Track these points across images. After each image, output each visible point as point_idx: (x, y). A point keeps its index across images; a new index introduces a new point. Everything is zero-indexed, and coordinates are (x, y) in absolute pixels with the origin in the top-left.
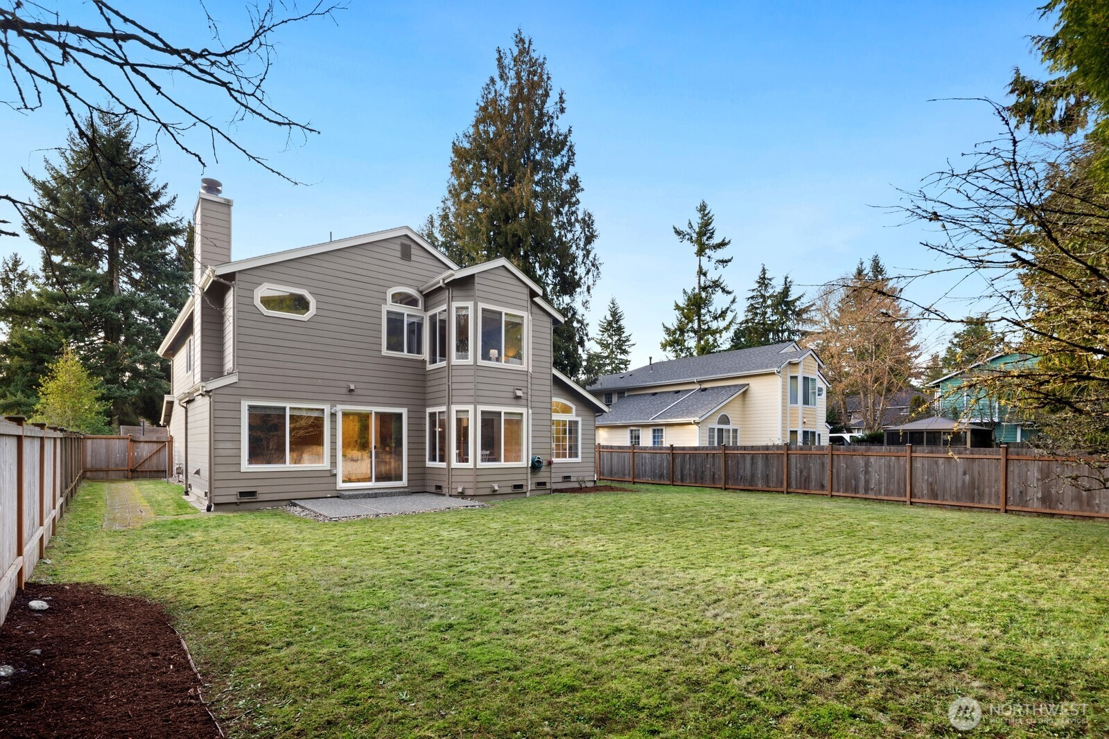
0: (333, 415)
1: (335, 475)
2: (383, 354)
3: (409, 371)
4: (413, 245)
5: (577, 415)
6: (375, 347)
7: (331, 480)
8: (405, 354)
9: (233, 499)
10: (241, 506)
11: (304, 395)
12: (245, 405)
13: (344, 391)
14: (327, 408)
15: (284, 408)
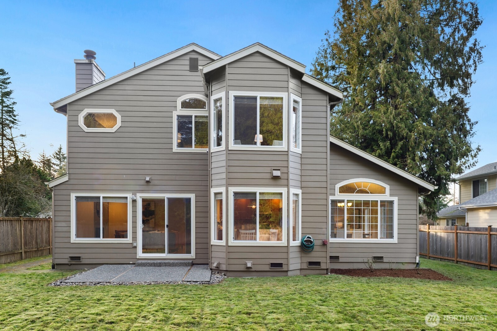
0: (134, 201)
1: (135, 247)
2: (174, 151)
3: (197, 162)
4: (200, 58)
5: (391, 195)
6: (168, 146)
7: (132, 251)
8: (194, 149)
9: (66, 261)
10: (72, 267)
11: (114, 187)
12: (73, 196)
13: (143, 182)
14: (129, 196)
15: (99, 198)
